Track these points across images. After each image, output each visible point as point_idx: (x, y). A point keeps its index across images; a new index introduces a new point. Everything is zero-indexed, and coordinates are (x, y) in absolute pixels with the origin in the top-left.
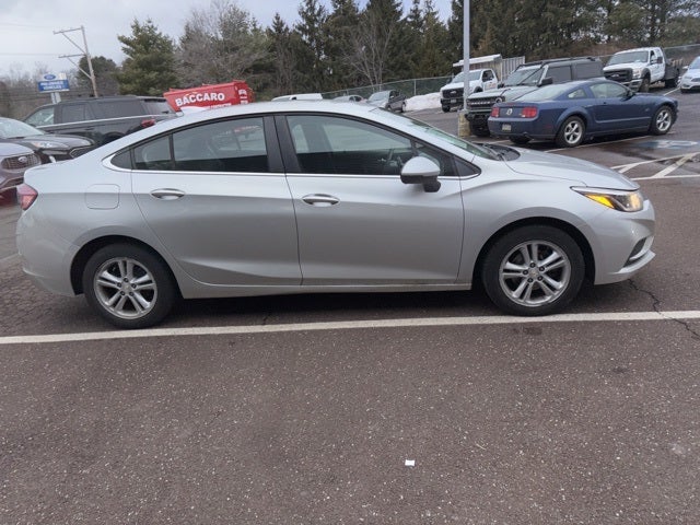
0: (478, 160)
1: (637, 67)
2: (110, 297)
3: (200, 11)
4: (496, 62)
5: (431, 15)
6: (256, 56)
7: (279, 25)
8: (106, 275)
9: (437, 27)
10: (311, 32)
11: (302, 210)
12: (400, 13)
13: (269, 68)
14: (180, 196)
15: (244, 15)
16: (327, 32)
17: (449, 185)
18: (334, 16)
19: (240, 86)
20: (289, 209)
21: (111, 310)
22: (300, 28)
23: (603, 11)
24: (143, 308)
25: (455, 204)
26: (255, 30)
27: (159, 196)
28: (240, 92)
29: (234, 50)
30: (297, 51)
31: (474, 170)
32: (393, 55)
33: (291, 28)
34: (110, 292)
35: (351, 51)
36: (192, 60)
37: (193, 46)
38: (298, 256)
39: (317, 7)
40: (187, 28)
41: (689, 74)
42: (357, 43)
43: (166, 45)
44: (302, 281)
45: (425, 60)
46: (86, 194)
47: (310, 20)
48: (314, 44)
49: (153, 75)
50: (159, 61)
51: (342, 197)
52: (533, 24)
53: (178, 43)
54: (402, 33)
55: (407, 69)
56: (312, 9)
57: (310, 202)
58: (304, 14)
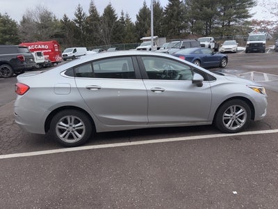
0: (215, 75)
1: (207, 44)
2: (62, 133)
3: (30, 11)
4: (156, 39)
5: (128, 20)
6: (56, 31)
7: (66, 18)
8: (61, 123)
9: (131, 24)
10: (80, 23)
11: (151, 94)
12: (117, 18)
13: (62, 36)
14: (99, 88)
15: (50, 13)
16: (87, 23)
17: (206, 84)
18: (89, 17)
19: (55, 43)
20: (145, 94)
21: (63, 139)
22: (76, 21)
23: (190, 23)
24: (77, 137)
25: (208, 92)
26: (55, 20)
27: (89, 88)
28: (55, 45)
29: (46, 27)
30: (74, 30)
31: (214, 79)
32: (114, 34)
33: (71, 20)
34: (62, 131)
35: (97, 31)
36: (26, 31)
37: (26, 25)
38: (147, 113)
39: (82, 13)
40: (23, 17)
41: (223, 46)
42: (100, 28)
43: (14, 24)
44: (148, 123)
45: (127, 36)
46: (54, 88)
47: (80, 18)
48: (81, 28)
49: (8, 36)
50: (10, 30)
51: (166, 89)
52: (167, 26)
53: (19, 23)
54: (117, 26)
55: (119, 39)
56: (80, 13)
57: (153, 91)
58: (77, 15)
